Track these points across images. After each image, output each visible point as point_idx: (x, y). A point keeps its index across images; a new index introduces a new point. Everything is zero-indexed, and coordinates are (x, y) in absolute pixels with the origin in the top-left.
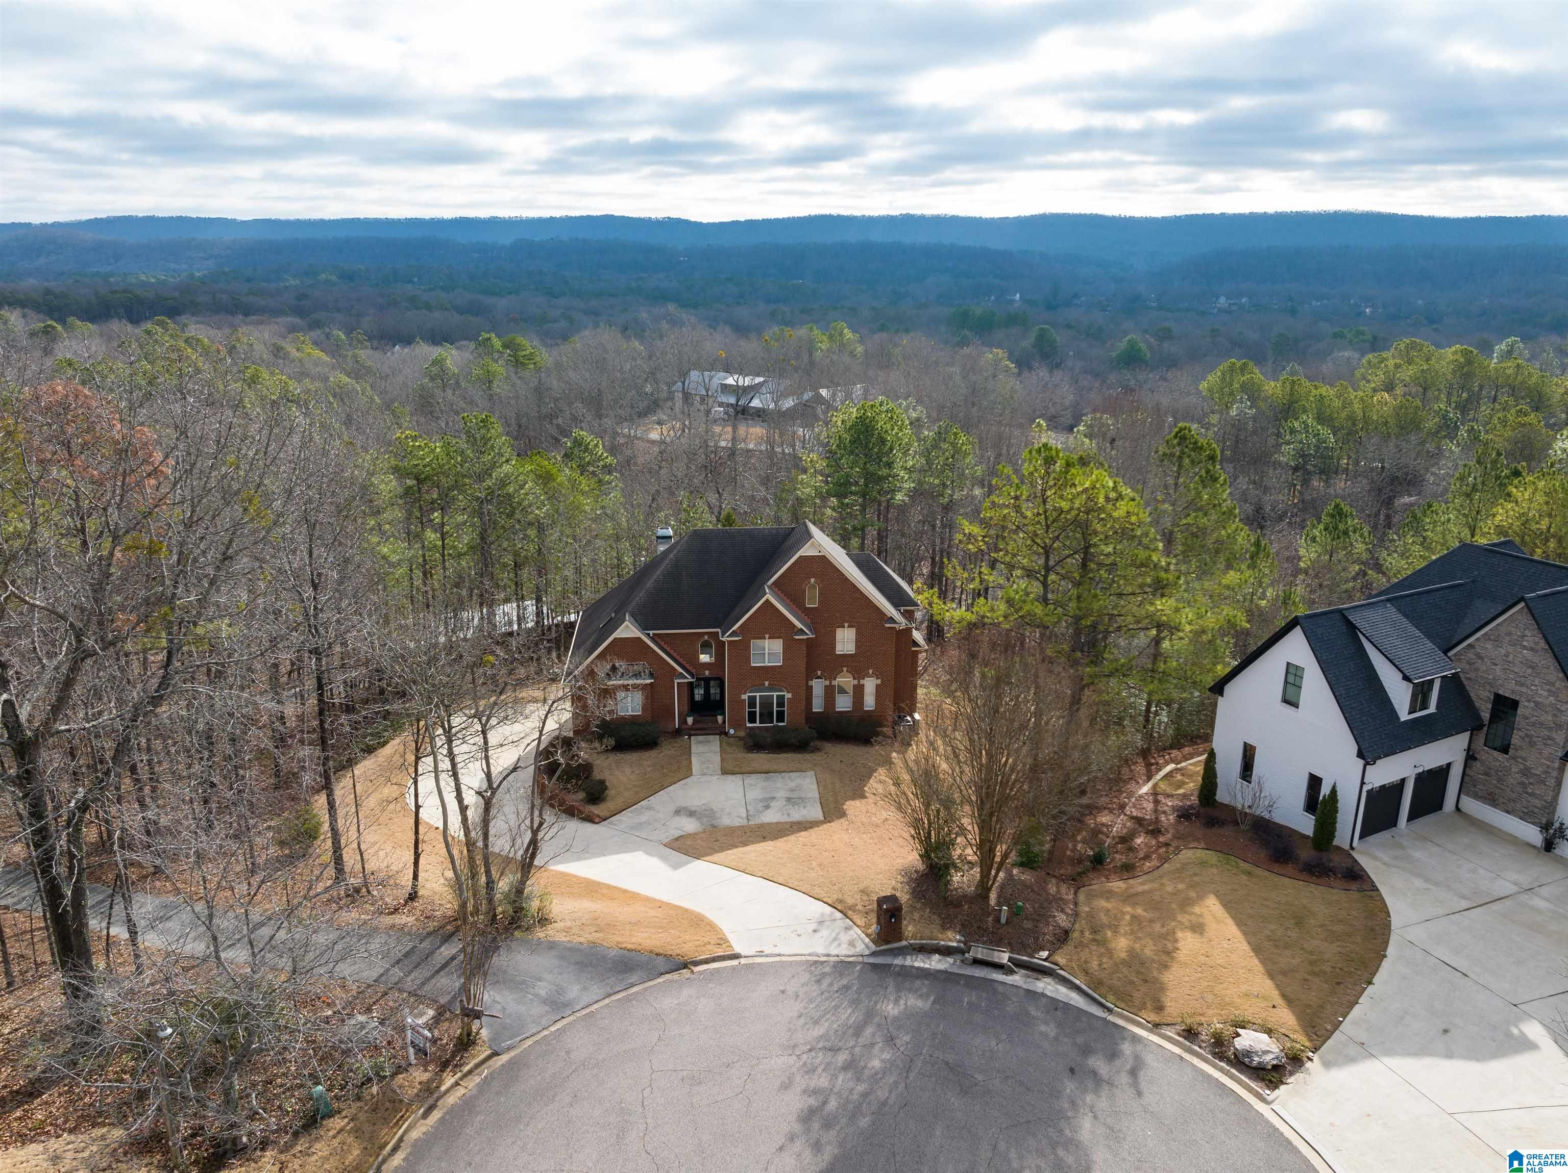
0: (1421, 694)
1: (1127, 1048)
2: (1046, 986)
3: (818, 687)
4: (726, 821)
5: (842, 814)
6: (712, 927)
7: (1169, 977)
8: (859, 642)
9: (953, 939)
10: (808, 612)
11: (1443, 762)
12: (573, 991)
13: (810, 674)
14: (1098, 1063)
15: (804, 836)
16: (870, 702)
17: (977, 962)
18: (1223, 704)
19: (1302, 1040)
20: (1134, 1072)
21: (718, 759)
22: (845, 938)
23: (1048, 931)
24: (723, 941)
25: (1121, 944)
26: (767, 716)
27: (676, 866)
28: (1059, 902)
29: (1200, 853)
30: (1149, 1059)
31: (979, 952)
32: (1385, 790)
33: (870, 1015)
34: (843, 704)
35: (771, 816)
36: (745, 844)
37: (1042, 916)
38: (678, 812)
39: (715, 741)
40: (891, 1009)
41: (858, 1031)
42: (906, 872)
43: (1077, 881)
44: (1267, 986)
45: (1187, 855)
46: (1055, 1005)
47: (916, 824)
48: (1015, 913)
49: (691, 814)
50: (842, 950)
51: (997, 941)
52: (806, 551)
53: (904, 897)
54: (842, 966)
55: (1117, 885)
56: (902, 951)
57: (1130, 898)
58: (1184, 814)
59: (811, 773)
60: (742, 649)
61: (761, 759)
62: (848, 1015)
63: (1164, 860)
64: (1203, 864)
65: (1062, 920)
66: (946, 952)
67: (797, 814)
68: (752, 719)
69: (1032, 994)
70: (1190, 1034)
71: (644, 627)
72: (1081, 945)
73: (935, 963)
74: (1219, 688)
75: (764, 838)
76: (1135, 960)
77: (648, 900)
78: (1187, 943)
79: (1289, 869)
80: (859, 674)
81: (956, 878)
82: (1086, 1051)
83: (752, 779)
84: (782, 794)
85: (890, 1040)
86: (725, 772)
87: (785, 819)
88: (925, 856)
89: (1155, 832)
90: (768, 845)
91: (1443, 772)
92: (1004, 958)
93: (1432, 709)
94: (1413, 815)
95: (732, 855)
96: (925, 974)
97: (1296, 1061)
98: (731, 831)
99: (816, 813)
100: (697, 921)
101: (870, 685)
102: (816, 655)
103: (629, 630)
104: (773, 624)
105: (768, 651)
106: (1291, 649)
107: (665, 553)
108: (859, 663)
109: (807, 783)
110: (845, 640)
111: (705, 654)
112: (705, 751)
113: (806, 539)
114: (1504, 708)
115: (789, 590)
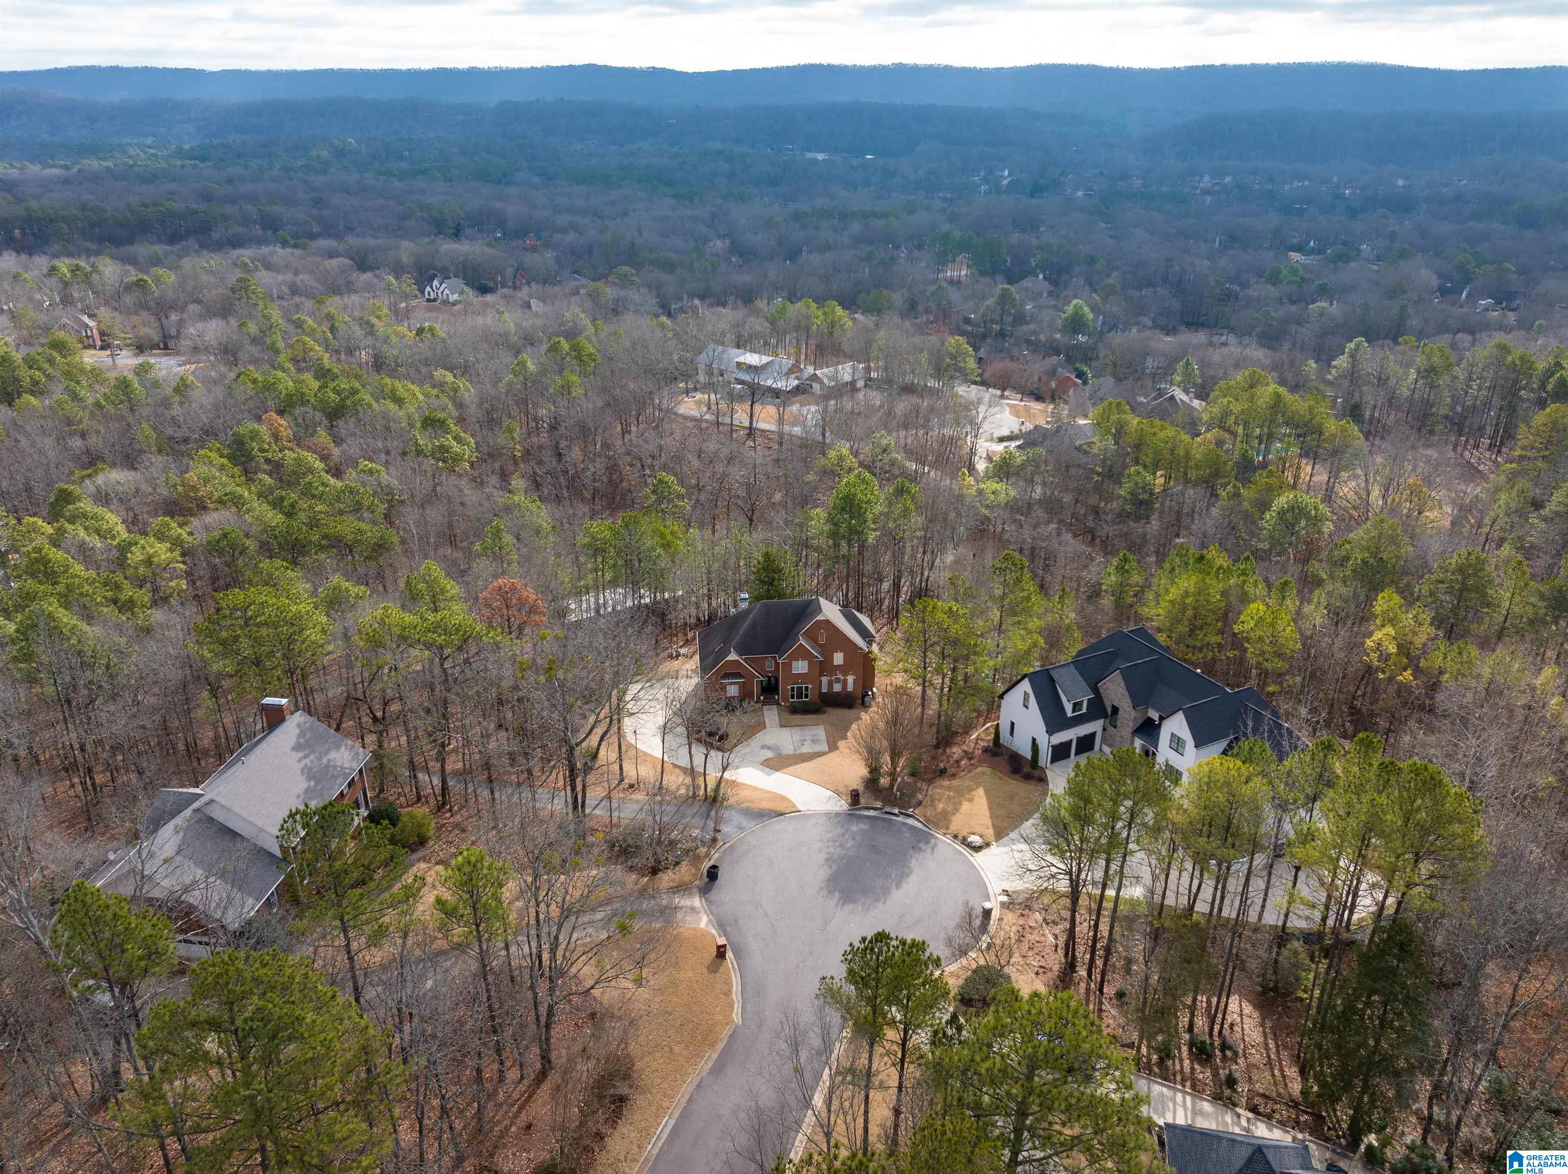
0: (1076, 706)
1: (933, 841)
2: (910, 821)
3: (825, 680)
4: (785, 752)
5: (837, 748)
6: (790, 801)
7: (954, 818)
8: (845, 658)
9: (879, 804)
10: (820, 645)
11: (1092, 731)
12: (745, 823)
13: (821, 675)
14: (922, 846)
15: (820, 760)
16: (850, 688)
17: (886, 813)
18: (1004, 703)
19: (991, 838)
20: (933, 849)
21: (777, 719)
22: (839, 804)
23: (914, 801)
24: (794, 806)
25: (940, 806)
26: (800, 695)
27: (769, 775)
28: (920, 790)
29: (985, 769)
30: (940, 845)
31: (888, 809)
32: (1062, 745)
33: (847, 831)
34: (837, 688)
35: (805, 749)
36: (796, 764)
37: (912, 795)
38: (763, 747)
39: (775, 707)
40: (855, 829)
41: (843, 835)
42: (862, 778)
43: (930, 781)
44: (989, 822)
45: (979, 769)
46: (912, 827)
47: (866, 760)
48: (902, 795)
49: (769, 748)
50: (837, 809)
51: (894, 805)
52: (819, 618)
53: (861, 788)
54: (838, 814)
55: (946, 783)
56: (860, 809)
57: (949, 788)
58: (986, 750)
59: (821, 728)
60: (788, 666)
61: (798, 718)
62: (839, 830)
63: (970, 771)
64: (984, 774)
65: (920, 797)
66: (876, 809)
67: (817, 748)
68: (793, 697)
69: (905, 824)
70: (955, 837)
71: (740, 654)
72: (925, 807)
73: (872, 813)
74: (1001, 697)
75: (803, 761)
76: (944, 812)
77: (762, 790)
78: (966, 806)
79: (1017, 776)
80: (846, 674)
81: (882, 780)
82: (919, 842)
83: (795, 730)
84: (809, 738)
85: (854, 838)
86: (781, 726)
87: (810, 750)
88: (871, 772)
89: (970, 759)
90: (805, 765)
91: (1093, 735)
92: (896, 811)
93: (1084, 710)
94: (1077, 753)
95: (791, 769)
96: (867, 817)
97: (988, 845)
98: (788, 757)
99: (825, 747)
100: (783, 798)
101: (850, 679)
102: (824, 667)
103: (733, 656)
104: (803, 654)
105: (800, 667)
106: (1026, 686)
107: (747, 612)
108: (845, 669)
109: (820, 732)
110: (838, 658)
111: (769, 667)
112: (771, 715)
113: (819, 610)
114: (1115, 710)
115: (811, 636)
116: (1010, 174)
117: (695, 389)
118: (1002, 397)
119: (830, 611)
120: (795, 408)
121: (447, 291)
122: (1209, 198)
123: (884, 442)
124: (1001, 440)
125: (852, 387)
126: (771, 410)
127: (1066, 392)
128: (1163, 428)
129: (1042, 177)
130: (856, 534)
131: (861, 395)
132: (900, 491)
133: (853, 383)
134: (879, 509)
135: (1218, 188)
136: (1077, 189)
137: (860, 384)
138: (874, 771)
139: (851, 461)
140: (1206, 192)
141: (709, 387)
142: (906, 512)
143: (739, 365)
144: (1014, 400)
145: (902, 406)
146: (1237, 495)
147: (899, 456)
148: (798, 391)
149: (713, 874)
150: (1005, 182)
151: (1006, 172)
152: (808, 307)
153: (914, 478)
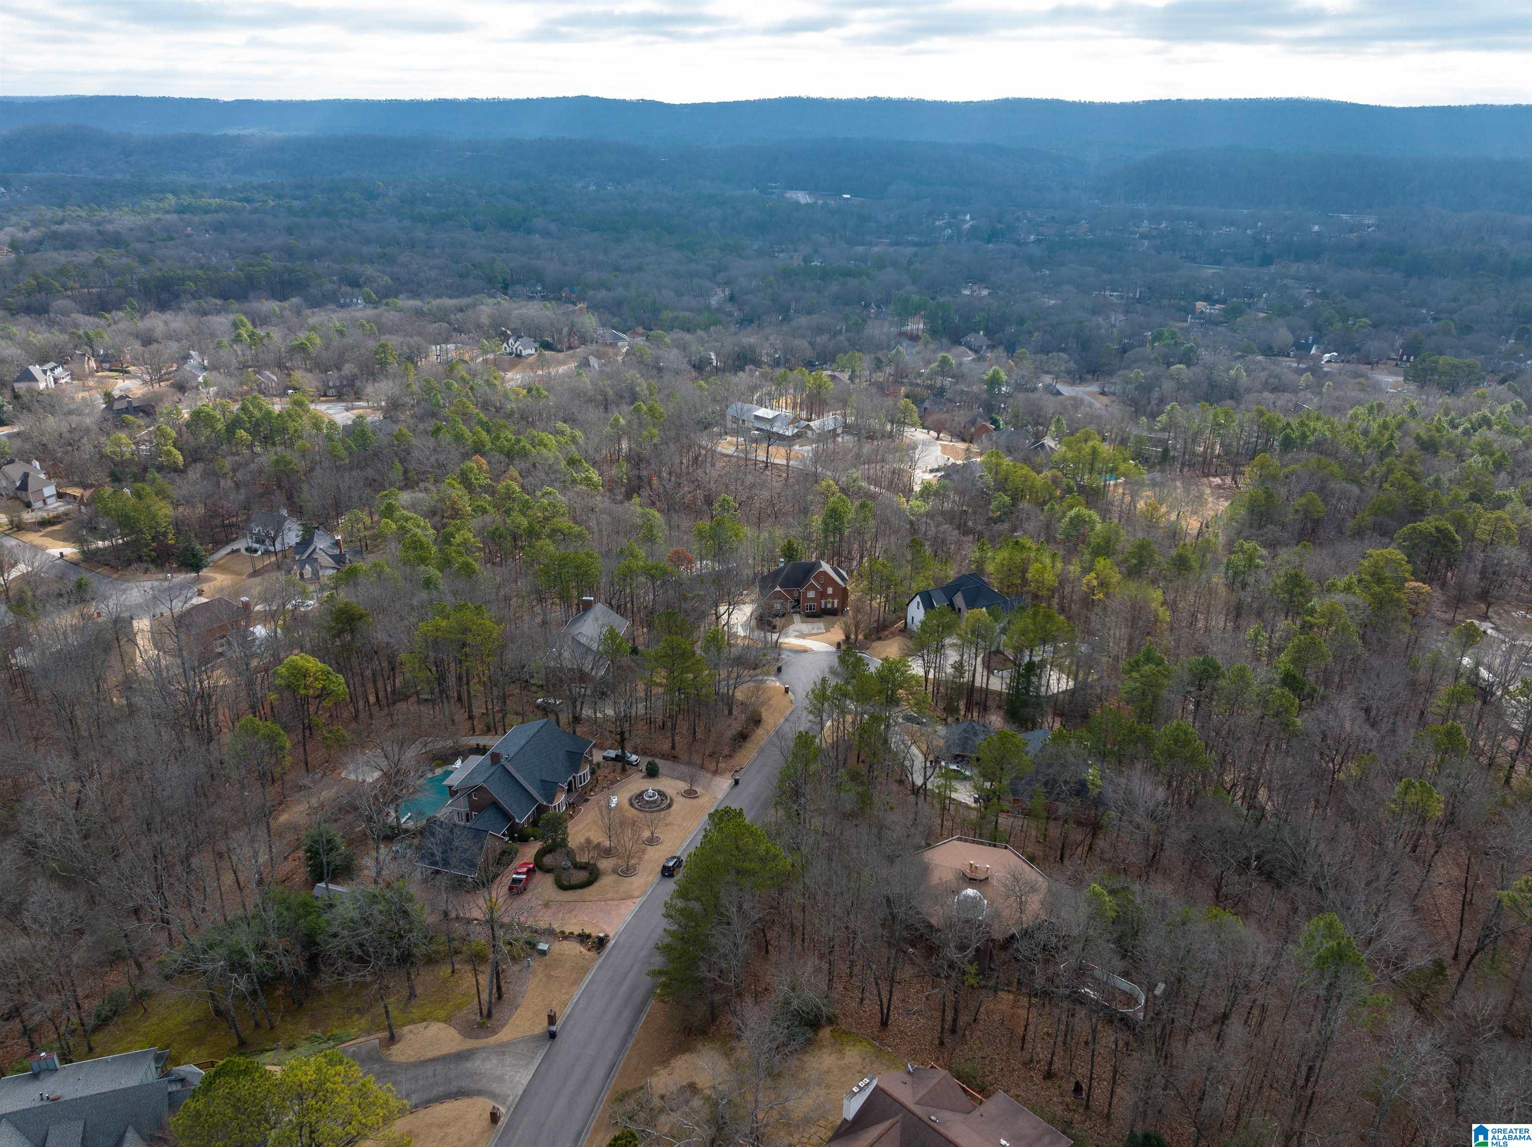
3: (823, 602)
4: (806, 632)
5: (830, 629)
6: (810, 648)
8: (833, 591)
10: (820, 584)
12: (790, 654)
13: (821, 599)
15: (821, 633)
16: (836, 605)
18: (908, 607)
21: (800, 619)
24: (812, 650)
26: (811, 609)
27: (802, 640)
29: (899, 637)
34: (829, 606)
35: (815, 631)
36: (811, 635)
38: (794, 631)
39: (799, 615)
43: (874, 641)
45: (897, 637)
47: (844, 630)
49: (798, 631)
52: (821, 570)
55: (881, 641)
58: (900, 631)
59: (822, 622)
60: (805, 594)
61: (810, 619)
63: (892, 638)
64: (898, 639)
65: (868, 646)
67: (821, 630)
68: (808, 610)
71: (781, 588)
74: (907, 604)
75: (814, 634)
77: (797, 645)
78: (889, 649)
80: (834, 599)
81: (851, 639)
83: (808, 624)
84: (816, 627)
86: (803, 622)
87: (817, 631)
89: (893, 634)
90: (816, 635)
95: (809, 637)
99: (824, 629)
100: (807, 647)
101: (836, 601)
102: (823, 595)
103: (778, 589)
104: (812, 588)
105: (811, 594)
106: (918, 599)
107: (782, 569)
108: (833, 596)
109: (822, 625)
110: (830, 591)
111: (796, 595)
112: (797, 618)
113: (821, 566)
114: (959, 610)
115: (817, 579)
116: (972, 218)
117: (726, 433)
118: (938, 438)
119: (826, 567)
120: (797, 447)
121: (520, 348)
122: (1146, 243)
123: (855, 476)
124: (931, 471)
125: (834, 433)
126: (782, 451)
127: (980, 437)
128: (1022, 468)
129: (999, 221)
130: (838, 530)
131: (840, 439)
132: (863, 506)
133: (835, 430)
134: (850, 516)
135: (1154, 233)
136: (1030, 233)
137: (839, 431)
138: (848, 638)
139: (835, 488)
140: (1143, 236)
141: (736, 433)
142: (865, 519)
143: (757, 417)
144: (946, 440)
145: (867, 448)
146: (1052, 509)
147: (864, 484)
148: (797, 436)
149: (779, 670)
150: (967, 226)
151: (968, 217)
152: (803, 375)
153: (873, 497)
